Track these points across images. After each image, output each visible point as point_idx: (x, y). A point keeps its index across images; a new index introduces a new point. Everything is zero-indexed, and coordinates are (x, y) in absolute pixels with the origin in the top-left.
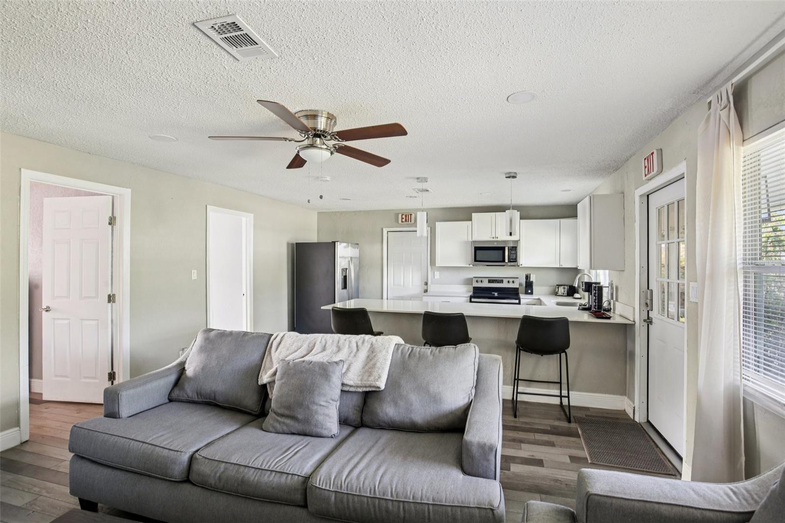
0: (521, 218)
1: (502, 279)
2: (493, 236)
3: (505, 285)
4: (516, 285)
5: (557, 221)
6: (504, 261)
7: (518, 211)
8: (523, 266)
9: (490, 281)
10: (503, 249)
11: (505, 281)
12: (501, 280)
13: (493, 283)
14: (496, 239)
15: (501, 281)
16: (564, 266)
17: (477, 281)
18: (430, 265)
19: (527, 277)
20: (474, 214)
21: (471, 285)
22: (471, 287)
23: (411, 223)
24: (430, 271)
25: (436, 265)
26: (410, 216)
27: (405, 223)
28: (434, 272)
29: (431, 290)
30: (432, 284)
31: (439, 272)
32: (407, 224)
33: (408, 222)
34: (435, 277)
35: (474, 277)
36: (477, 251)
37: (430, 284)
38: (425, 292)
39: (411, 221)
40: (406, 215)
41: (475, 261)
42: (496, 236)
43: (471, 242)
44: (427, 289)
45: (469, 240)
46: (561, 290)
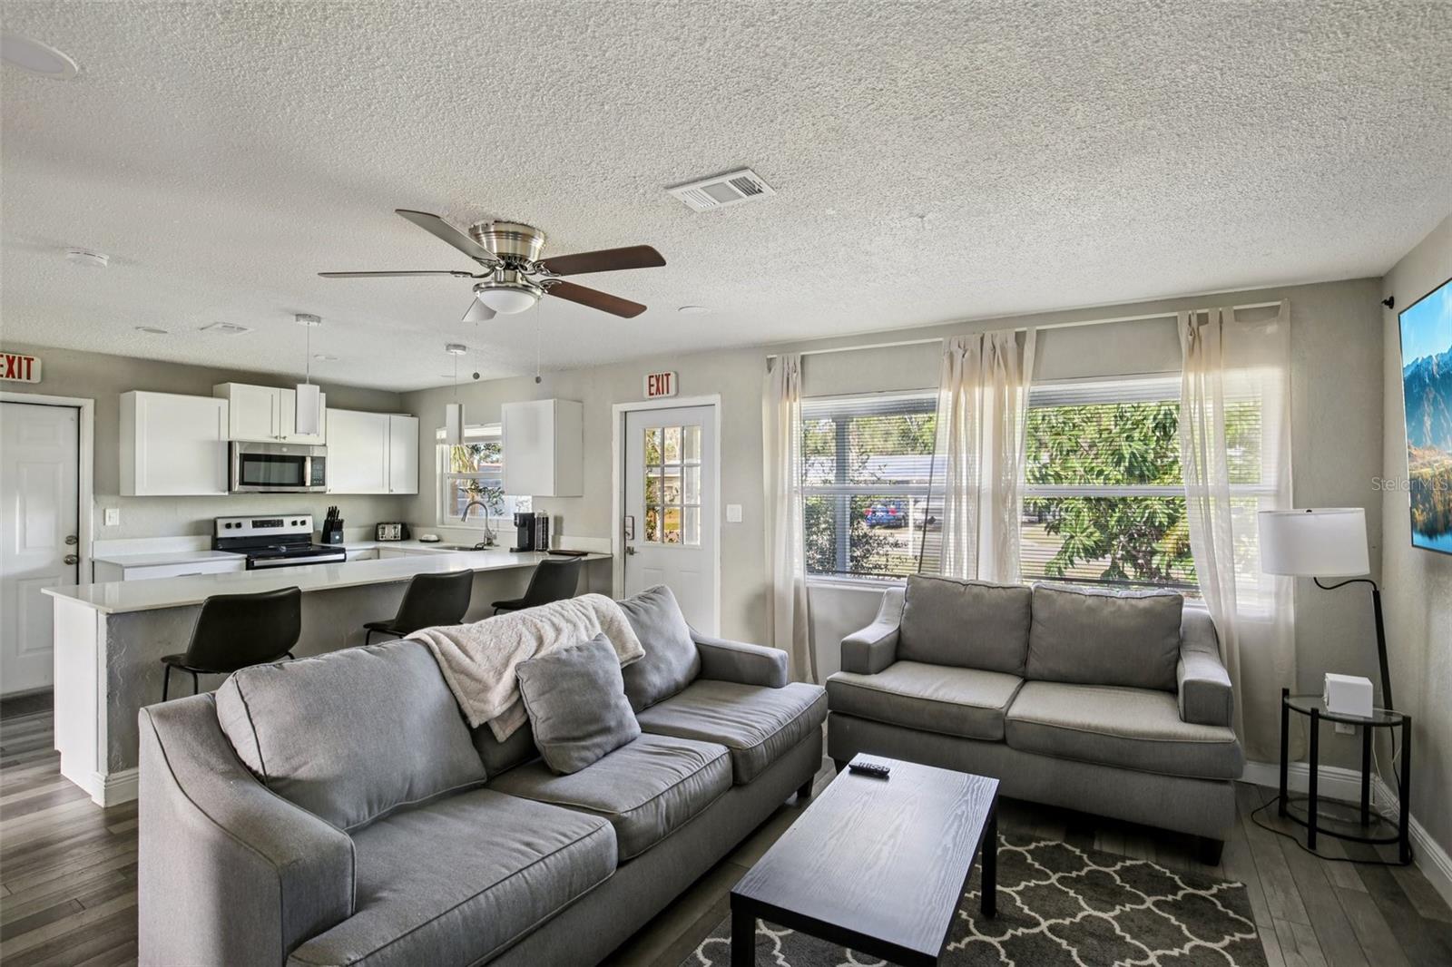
0: (327, 406)
1: (280, 518)
2: (274, 435)
3: (287, 529)
4: (308, 529)
5: (385, 417)
6: (303, 483)
7: (321, 391)
8: (332, 492)
9: (256, 524)
10: (303, 460)
11: (287, 521)
12: (278, 521)
13: (263, 527)
14: (282, 441)
15: (280, 523)
16: (395, 492)
17: (228, 526)
18: (94, 493)
19: (333, 513)
20: (232, 384)
21: (208, 534)
22: (207, 540)
23: (28, 381)
24: (92, 507)
25: (122, 494)
26: (24, 363)
27: (8, 379)
28: (105, 511)
29: (97, 556)
30: (97, 538)
31: (118, 510)
32: (14, 382)
33: (20, 377)
34: (108, 523)
35: (219, 518)
36: (246, 463)
37: (92, 540)
38: (68, 563)
39: (29, 378)
40: (14, 358)
41: (242, 483)
42: (282, 436)
43: (230, 444)
44: (75, 554)
45: (222, 439)
46: (390, 531)
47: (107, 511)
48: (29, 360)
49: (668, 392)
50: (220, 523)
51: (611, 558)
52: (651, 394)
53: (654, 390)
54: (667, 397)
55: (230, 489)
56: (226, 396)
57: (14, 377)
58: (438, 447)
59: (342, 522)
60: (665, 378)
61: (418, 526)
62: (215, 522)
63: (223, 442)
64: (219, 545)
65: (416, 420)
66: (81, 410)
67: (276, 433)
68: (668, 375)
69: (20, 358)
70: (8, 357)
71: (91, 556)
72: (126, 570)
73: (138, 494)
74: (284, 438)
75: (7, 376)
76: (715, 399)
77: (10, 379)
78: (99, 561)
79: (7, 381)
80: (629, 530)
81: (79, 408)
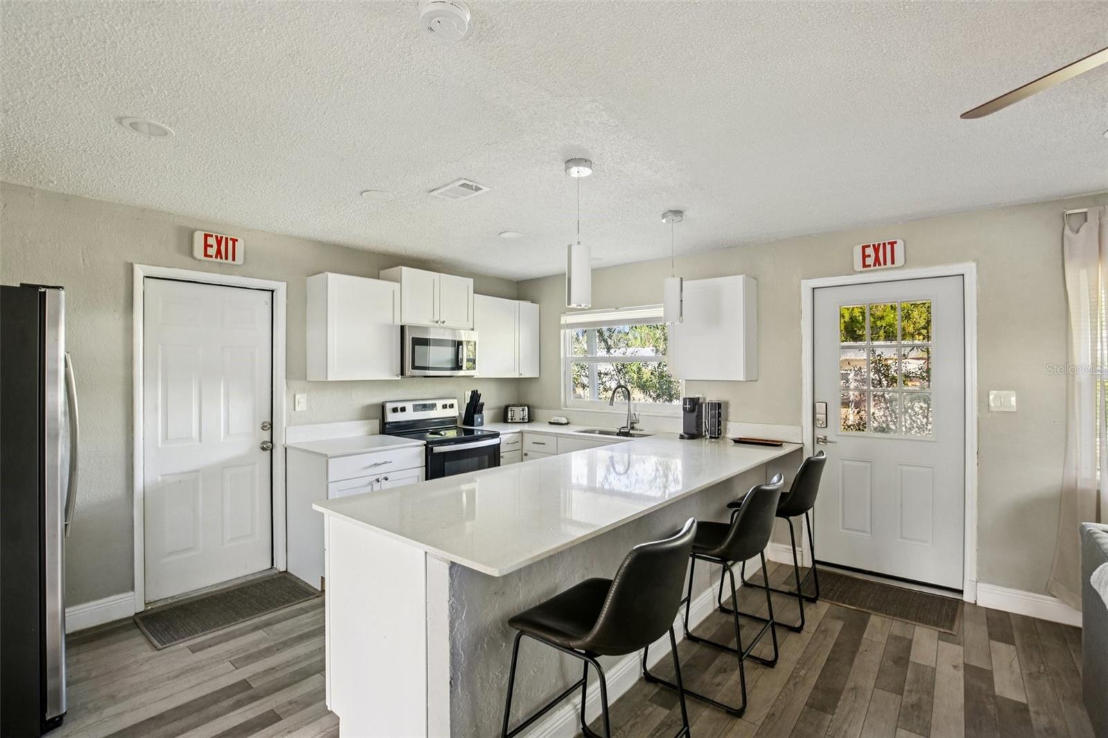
0: (474, 293)
1: (434, 402)
2: (435, 320)
3: (439, 413)
4: (454, 412)
5: (515, 303)
6: (459, 368)
8: (478, 376)
9: (416, 408)
10: (460, 344)
11: (439, 404)
12: (432, 404)
13: (421, 410)
14: (442, 325)
15: (433, 406)
16: (524, 375)
17: (395, 410)
18: (286, 378)
19: (475, 396)
20: (404, 268)
21: (376, 418)
22: (376, 424)
23: (233, 262)
24: (285, 393)
25: (310, 378)
26: (230, 243)
27: (216, 260)
28: (295, 396)
29: (290, 442)
30: (289, 424)
31: (305, 395)
32: (220, 263)
33: (226, 258)
34: (297, 408)
35: (386, 402)
36: (416, 347)
37: (285, 426)
38: (263, 449)
39: (234, 259)
40: (222, 238)
41: (414, 367)
42: (442, 320)
43: (402, 328)
44: (269, 440)
45: (395, 323)
46: (518, 413)
47: (297, 397)
48: (234, 241)
49: (893, 262)
50: (389, 406)
51: (802, 448)
52: (864, 265)
53: (870, 261)
54: (891, 269)
55: (402, 373)
56: (398, 280)
57: (221, 258)
58: (562, 331)
59: (482, 405)
60: (888, 248)
61: (538, 408)
62: (383, 407)
63: (397, 326)
64: (387, 429)
65: (537, 306)
66: (274, 294)
67: (437, 318)
68: (892, 244)
69: (227, 239)
70: (217, 237)
71: (284, 443)
72: (330, 460)
73: (329, 380)
74: (443, 322)
75: (216, 257)
76: (969, 269)
77: (219, 260)
78: (290, 447)
79: (216, 262)
80: (820, 416)
81: (273, 291)
